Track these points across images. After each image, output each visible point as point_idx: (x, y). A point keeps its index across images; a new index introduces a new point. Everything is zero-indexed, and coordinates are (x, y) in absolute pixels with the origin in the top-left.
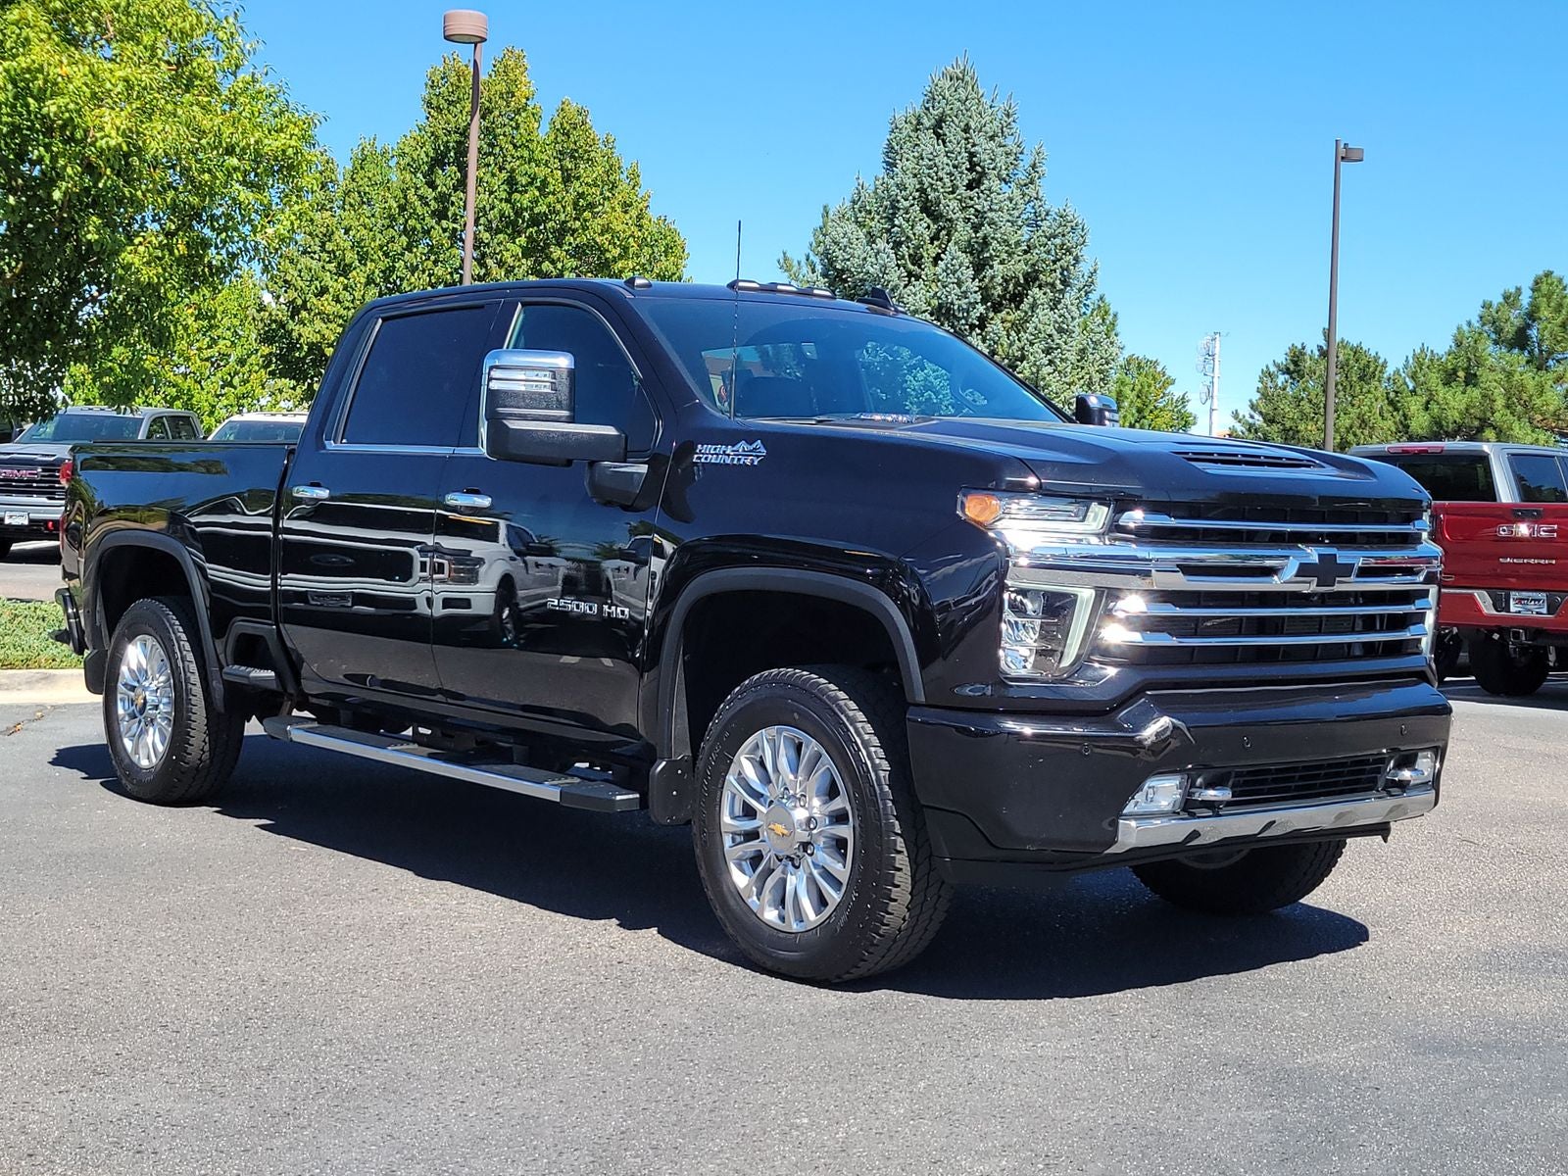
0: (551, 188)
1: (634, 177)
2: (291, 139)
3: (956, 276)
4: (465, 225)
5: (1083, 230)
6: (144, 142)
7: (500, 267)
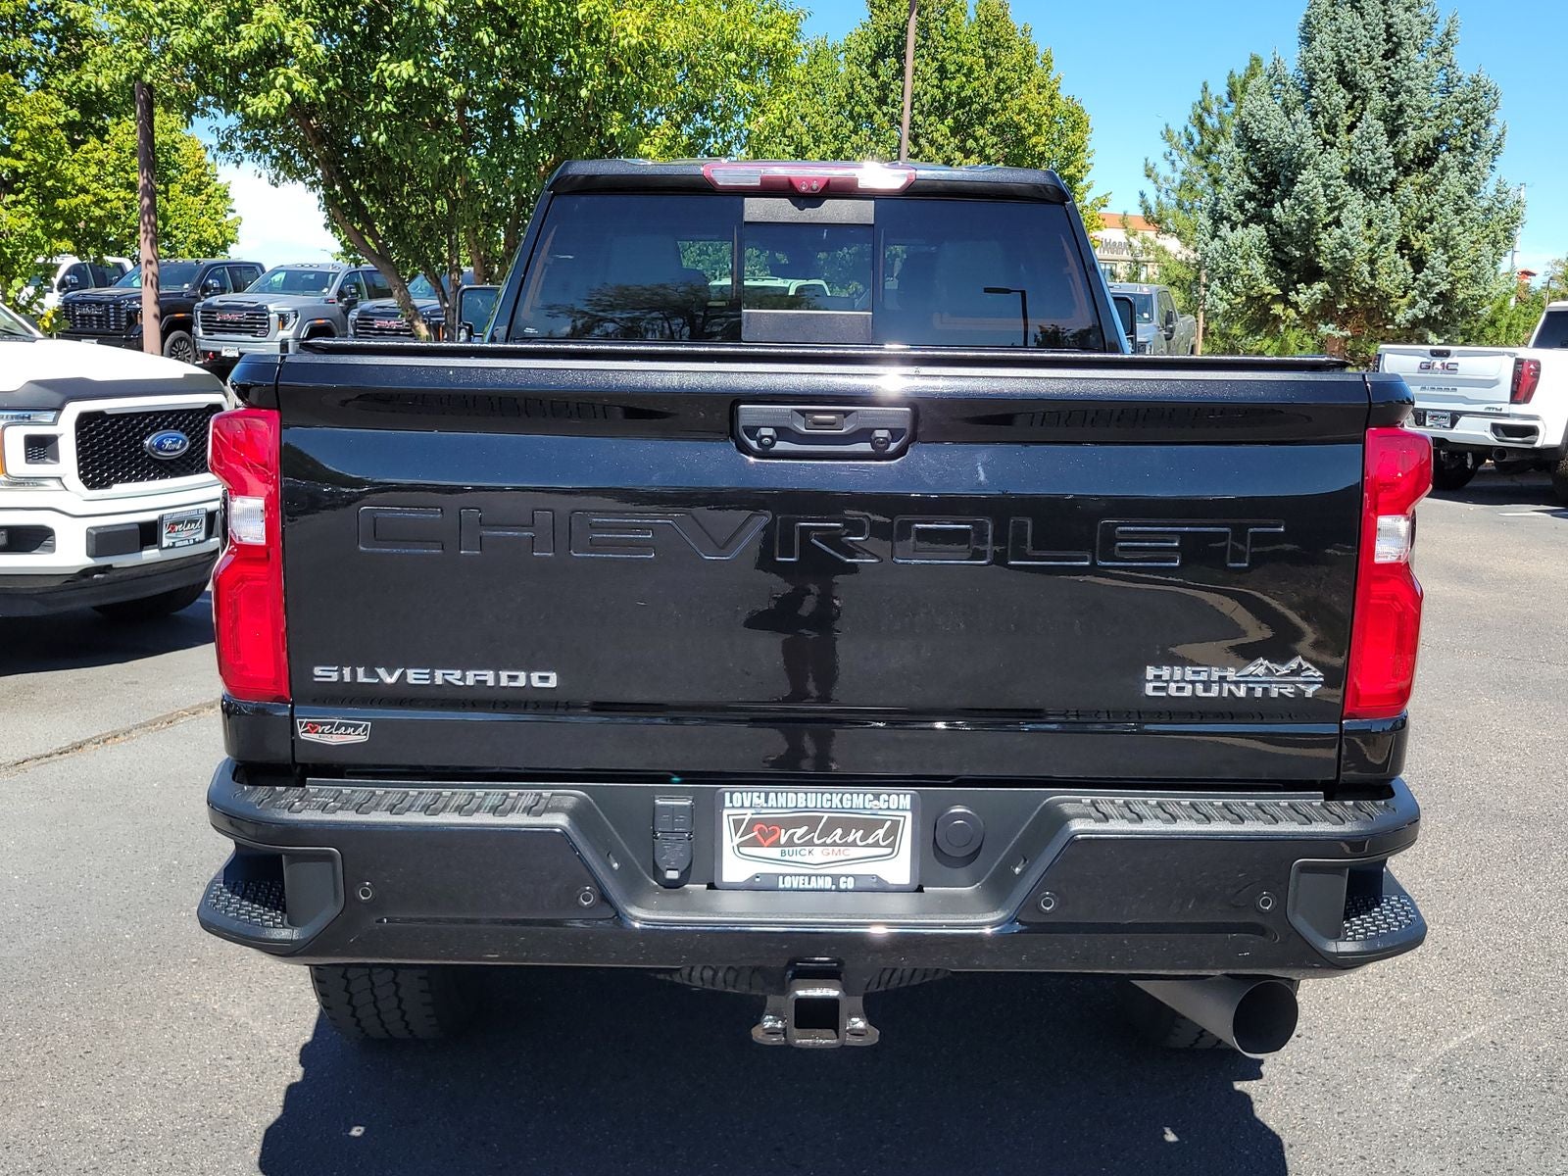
0: (976, 74)
1: (1048, 61)
2: (780, 33)
3: (1371, 143)
4: (903, 109)
5: (1495, 95)
6: (659, 41)
7: (932, 146)
